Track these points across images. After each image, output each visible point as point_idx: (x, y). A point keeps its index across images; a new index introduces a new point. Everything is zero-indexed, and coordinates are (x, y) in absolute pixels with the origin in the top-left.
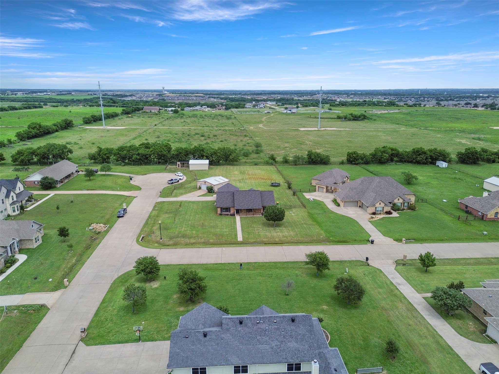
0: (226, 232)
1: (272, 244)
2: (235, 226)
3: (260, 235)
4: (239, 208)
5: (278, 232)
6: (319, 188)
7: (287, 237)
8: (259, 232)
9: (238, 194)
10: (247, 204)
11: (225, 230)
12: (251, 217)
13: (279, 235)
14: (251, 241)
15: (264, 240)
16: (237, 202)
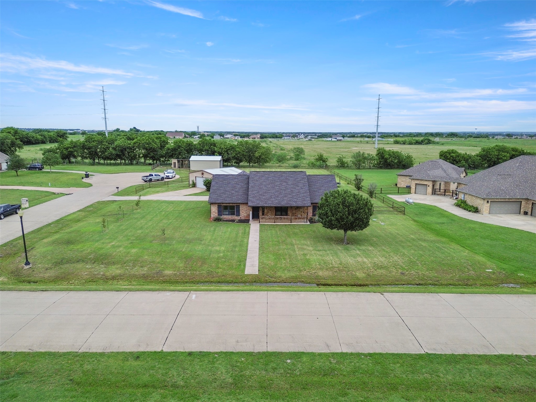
0: (219, 252)
1: (346, 285)
2: (246, 240)
3: (308, 261)
4: (259, 204)
5: (358, 254)
6: (417, 187)
7: (386, 268)
8: (305, 255)
9: (258, 178)
10: (278, 197)
11: (218, 248)
12: (286, 225)
13: (364, 263)
14: (283, 275)
15: (320, 273)
16: (254, 192)
